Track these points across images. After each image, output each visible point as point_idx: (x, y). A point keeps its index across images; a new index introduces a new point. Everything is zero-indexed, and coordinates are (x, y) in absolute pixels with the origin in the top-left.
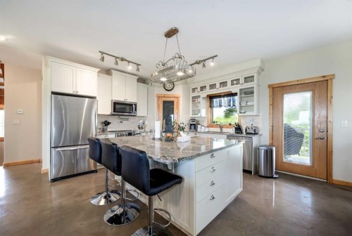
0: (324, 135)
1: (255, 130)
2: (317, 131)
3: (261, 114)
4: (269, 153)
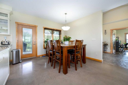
0: (35, 43)
1: (8, 43)
2: (33, 42)
3: (11, 35)
4: (18, 52)
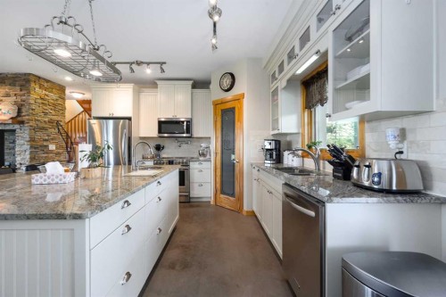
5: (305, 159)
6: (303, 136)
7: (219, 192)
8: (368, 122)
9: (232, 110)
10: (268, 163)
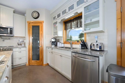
5: (65, 44)
6: (64, 38)
7: (31, 60)
8: (87, 34)
9: (38, 27)
10: (53, 46)
